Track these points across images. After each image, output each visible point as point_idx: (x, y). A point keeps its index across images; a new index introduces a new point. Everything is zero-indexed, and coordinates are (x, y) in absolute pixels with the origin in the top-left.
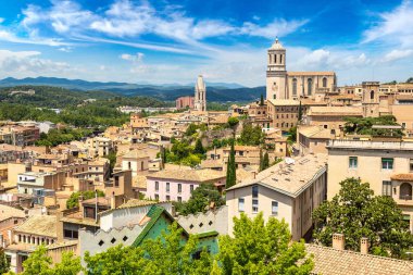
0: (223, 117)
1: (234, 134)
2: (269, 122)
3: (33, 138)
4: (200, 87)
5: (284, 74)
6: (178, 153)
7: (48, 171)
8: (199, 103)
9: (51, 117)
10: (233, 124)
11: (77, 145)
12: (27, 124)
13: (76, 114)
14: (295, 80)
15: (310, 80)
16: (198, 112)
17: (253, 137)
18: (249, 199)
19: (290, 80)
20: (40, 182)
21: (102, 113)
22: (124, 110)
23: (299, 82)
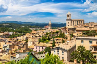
0: (55, 31)
1: (58, 35)
2: (66, 32)
3: (8, 36)
4: (50, 23)
5: (71, 20)
6: (43, 40)
7: (10, 44)
8: (49, 27)
9: (13, 31)
10: (57, 33)
11: (18, 38)
12: (6, 32)
13: (19, 30)
14: (74, 21)
15: (77, 22)
16: (49, 29)
17: (62, 36)
18: (56, 51)
19: (72, 22)
20: (8, 47)
21: (25, 30)
22: (31, 29)
23: (75, 22)
